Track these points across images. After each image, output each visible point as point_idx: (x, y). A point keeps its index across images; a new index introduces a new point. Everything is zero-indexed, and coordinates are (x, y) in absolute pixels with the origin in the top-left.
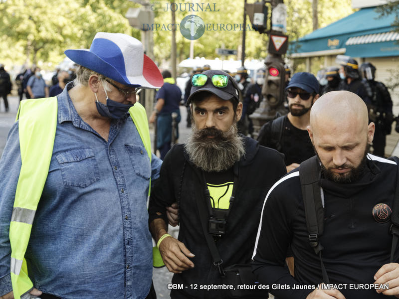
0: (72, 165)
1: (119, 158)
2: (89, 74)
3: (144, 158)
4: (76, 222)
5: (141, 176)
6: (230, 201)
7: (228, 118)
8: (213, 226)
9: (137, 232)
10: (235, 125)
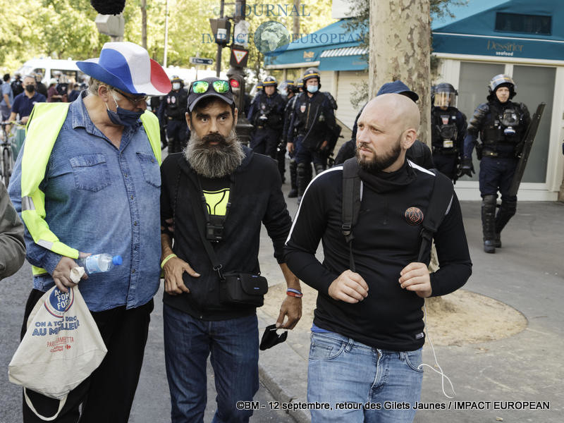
0: (85, 169)
1: (130, 166)
2: (98, 84)
3: (154, 167)
4: (87, 226)
5: (151, 184)
6: (227, 207)
7: (228, 123)
8: (211, 232)
9: (145, 238)
10: (234, 129)
